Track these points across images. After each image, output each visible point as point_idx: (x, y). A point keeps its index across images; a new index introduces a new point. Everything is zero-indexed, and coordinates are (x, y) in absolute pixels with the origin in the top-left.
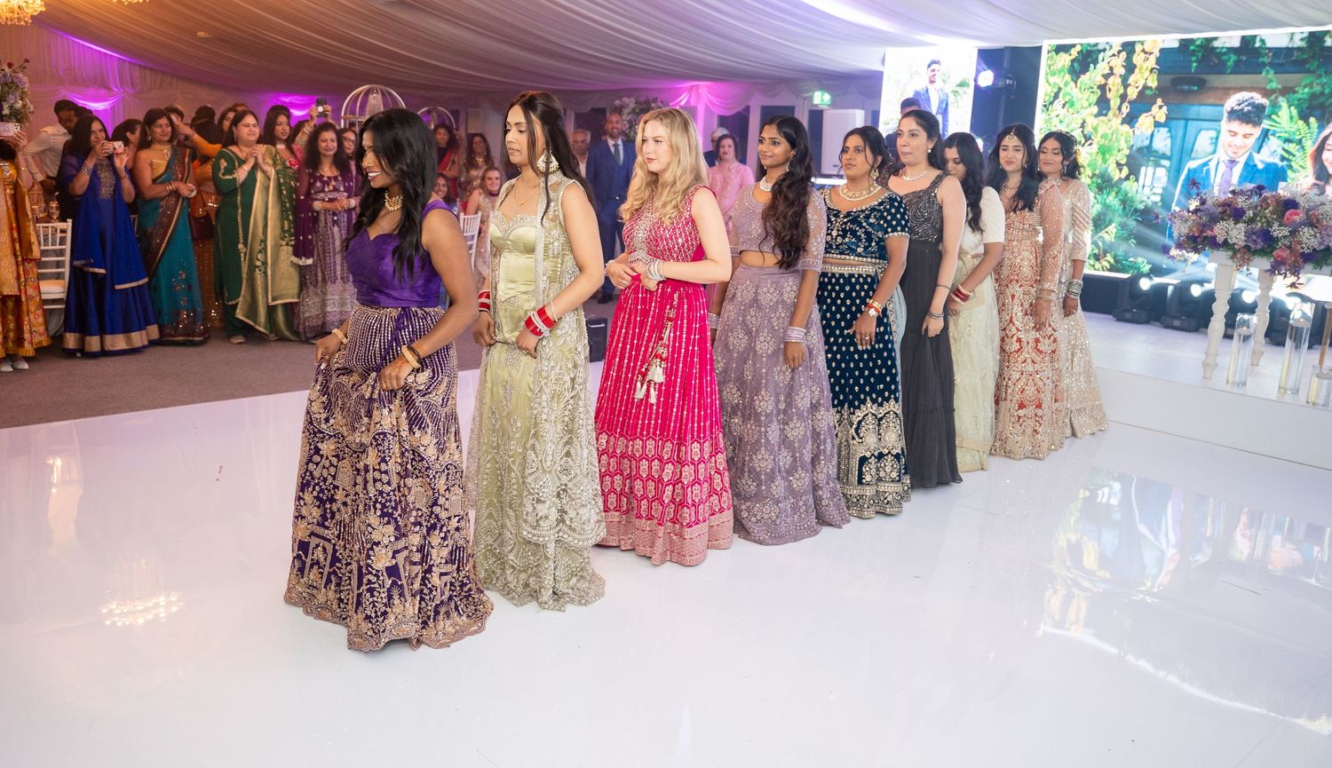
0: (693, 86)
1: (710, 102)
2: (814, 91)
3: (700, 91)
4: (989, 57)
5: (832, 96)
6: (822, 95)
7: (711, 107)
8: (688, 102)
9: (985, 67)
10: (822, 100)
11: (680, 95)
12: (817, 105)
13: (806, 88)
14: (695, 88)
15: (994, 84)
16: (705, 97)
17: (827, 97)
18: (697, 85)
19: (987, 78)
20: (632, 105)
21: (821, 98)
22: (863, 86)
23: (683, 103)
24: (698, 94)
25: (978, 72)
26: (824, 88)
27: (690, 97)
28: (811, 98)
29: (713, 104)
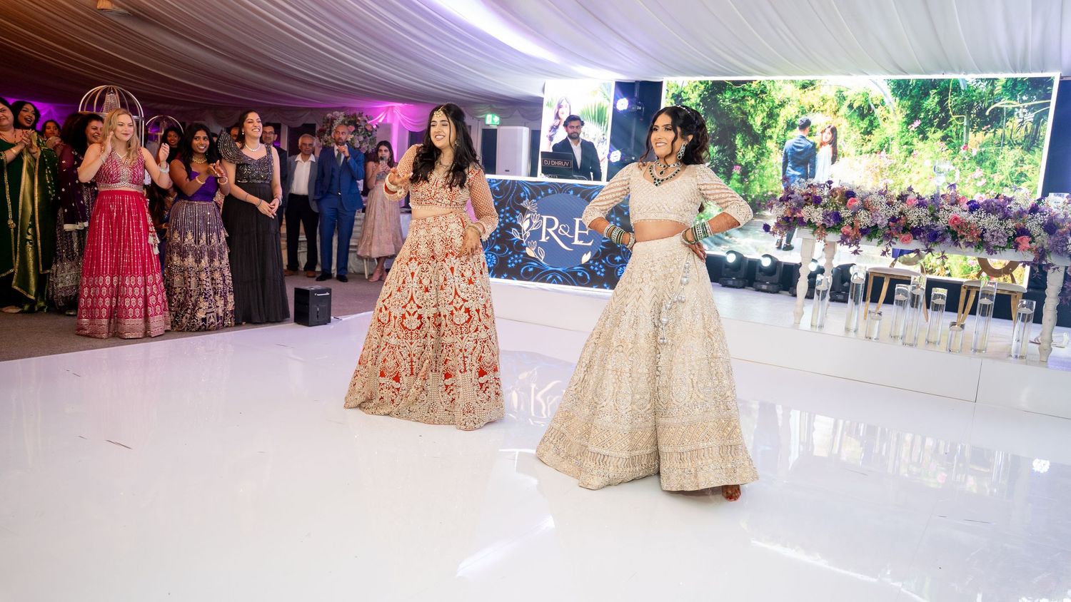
0: (389, 107)
1: (403, 120)
2: (487, 114)
3: (394, 112)
4: (624, 88)
5: (500, 118)
6: (493, 117)
7: (403, 124)
8: (384, 120)
9: (622, 95)
10: (493, 121)
11: (378, 115)
12: (489, 125)
13: (480, 111)
14: (390, 109)
15: (628, 108)
16: (399, 117)
17: (497, 119)
18: (392, 107)
19: (623, 104)
20: (342, 118)
21: (492, 120)
22: (526, 109)
23: (380, 121)
24: (393, 114)
25: (616, 99)
26: (494, 111)
27: (386, 117)
28: (484, 119)
29: (405, 122)
